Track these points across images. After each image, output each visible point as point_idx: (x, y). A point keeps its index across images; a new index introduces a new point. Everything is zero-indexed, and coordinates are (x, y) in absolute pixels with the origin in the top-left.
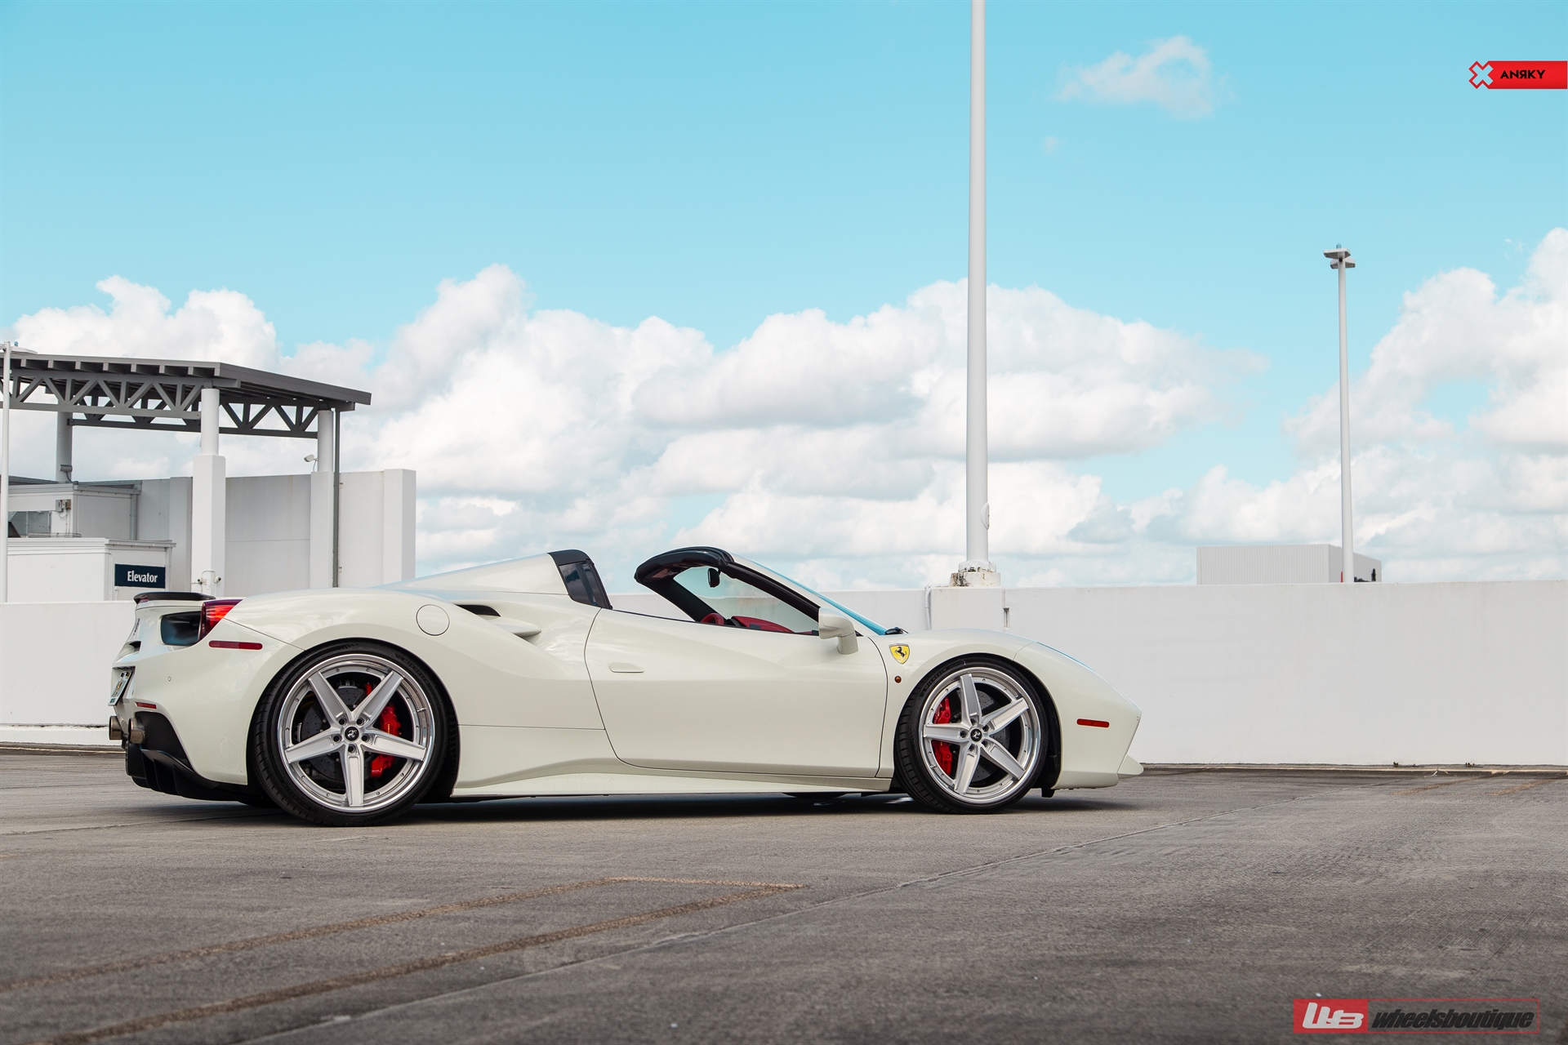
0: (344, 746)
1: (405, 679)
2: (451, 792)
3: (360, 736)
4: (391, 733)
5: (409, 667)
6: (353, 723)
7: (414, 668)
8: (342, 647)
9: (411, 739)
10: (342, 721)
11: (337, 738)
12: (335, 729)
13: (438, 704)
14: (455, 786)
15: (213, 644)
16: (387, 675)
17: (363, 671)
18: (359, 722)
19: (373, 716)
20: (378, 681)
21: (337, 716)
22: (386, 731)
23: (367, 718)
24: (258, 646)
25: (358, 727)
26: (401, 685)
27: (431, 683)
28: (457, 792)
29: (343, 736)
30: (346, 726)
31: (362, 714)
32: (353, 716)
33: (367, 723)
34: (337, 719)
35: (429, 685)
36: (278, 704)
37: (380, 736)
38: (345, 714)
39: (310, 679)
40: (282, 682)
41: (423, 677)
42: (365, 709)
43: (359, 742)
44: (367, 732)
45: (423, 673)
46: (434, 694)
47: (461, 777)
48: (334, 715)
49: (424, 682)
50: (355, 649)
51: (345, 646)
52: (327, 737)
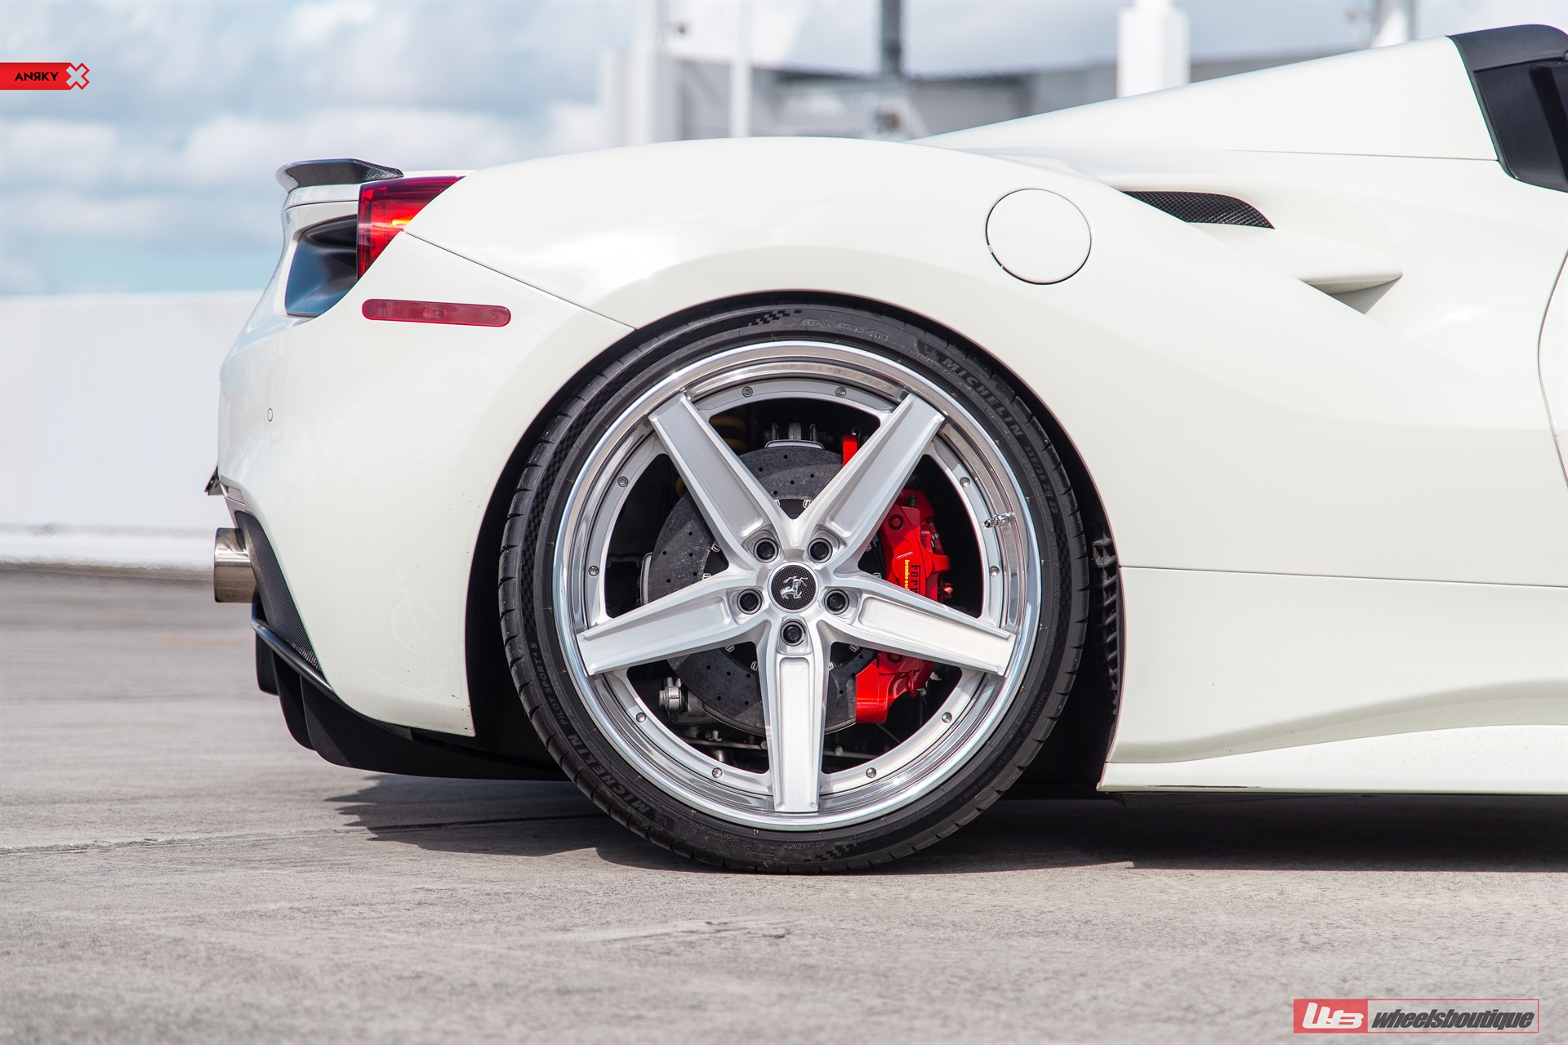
0: (765, 624)
1: (948, 419)
2: (1098, 776)
3: (820, 593)
4: (914, 588)
5: (960, 384)
6: (797, 554)
7: (976, 386)
8: (751, 319)
9: (975, 609)
10: (765, 548)
11: (749, 600)
12: (740, 574)
13: (1051, 499)
14: (1110, 756)
15: (374, 309)
16: (896, 404)
17: (826, 393)
18: (819, 550)
19: (856, 532)
20: (872, 424)
21: (746, 532)
22: (899, 582)
23: (841, 541)
24: (496, 316)
25: (813, 567)
26: (939, 436)
27: (1032, 436)
28: (1117, 775)
29: (767, 595)
30: (777, 564)
31: (821, 527)
32: (796, 533)
33: (838, 554)
34: (745, 544)
35: (1023, 440)
36: (554, 493)
37: (874, 596)
38: (770, 529)
39: (654, 419)
40: (567, 424)
41: (1006, 414)
42: (833, 511)
43: (813, 615)
44: (839, 582)
45: (1006, 402)
46: (1037, 466)
47: (1128, 729)
48: (736, 527)
49: (1006, 431)
50: (790, 327)
51: (761, 315)
52: (715, 598)
